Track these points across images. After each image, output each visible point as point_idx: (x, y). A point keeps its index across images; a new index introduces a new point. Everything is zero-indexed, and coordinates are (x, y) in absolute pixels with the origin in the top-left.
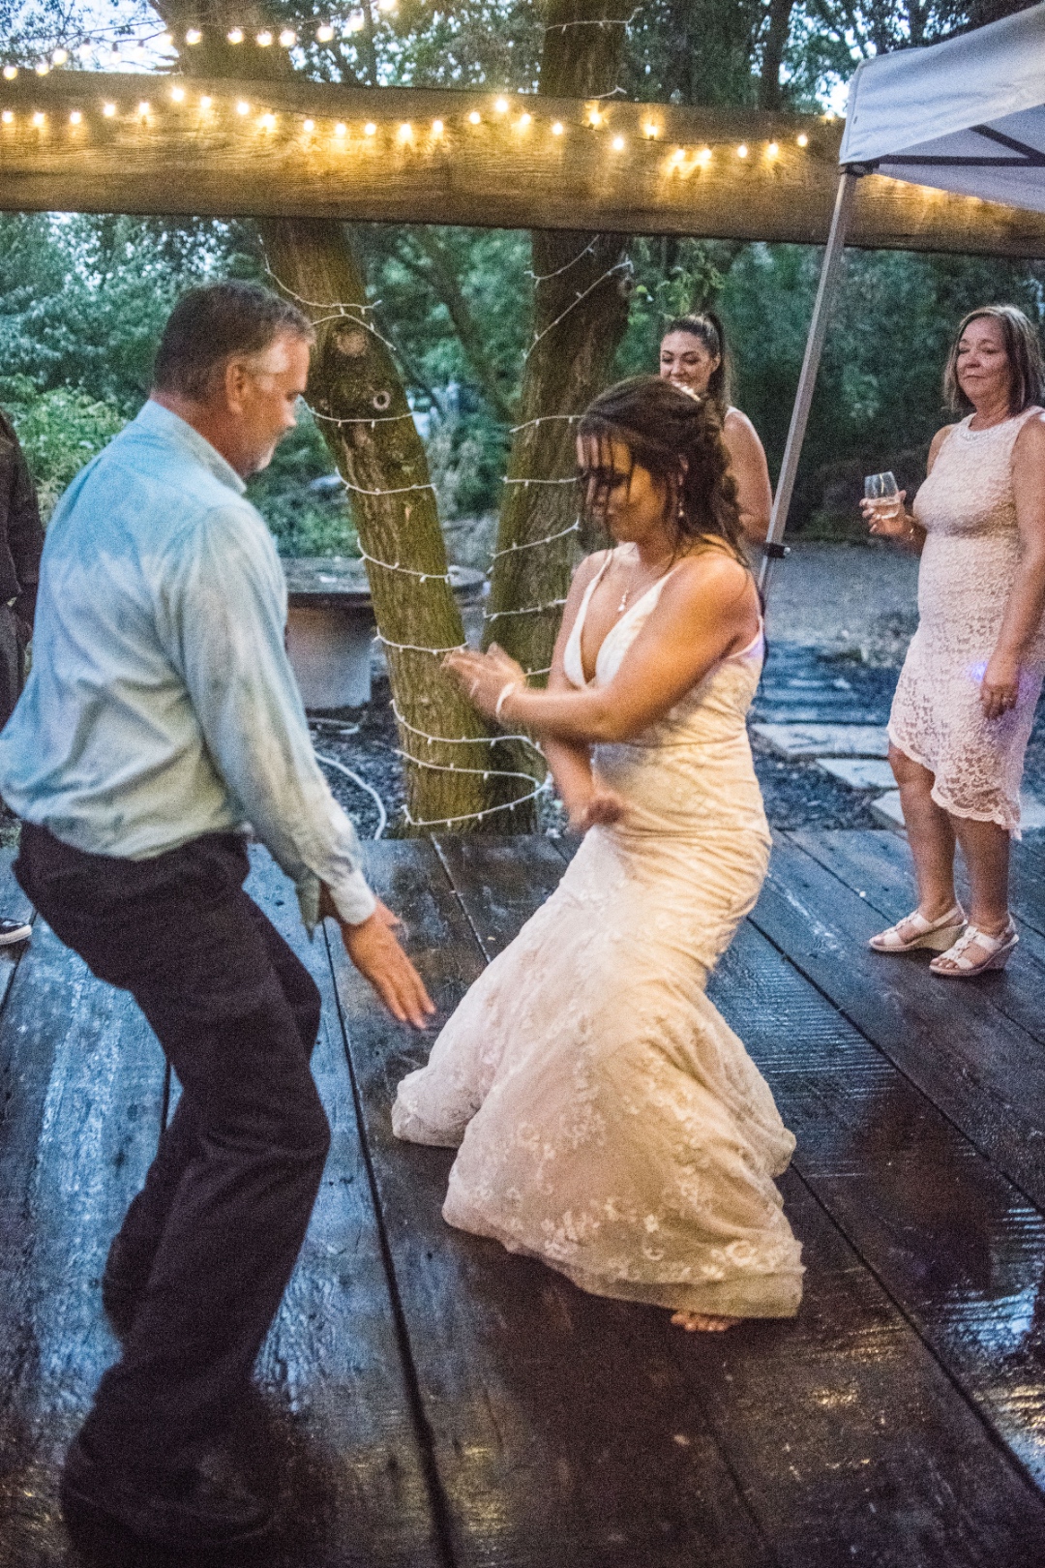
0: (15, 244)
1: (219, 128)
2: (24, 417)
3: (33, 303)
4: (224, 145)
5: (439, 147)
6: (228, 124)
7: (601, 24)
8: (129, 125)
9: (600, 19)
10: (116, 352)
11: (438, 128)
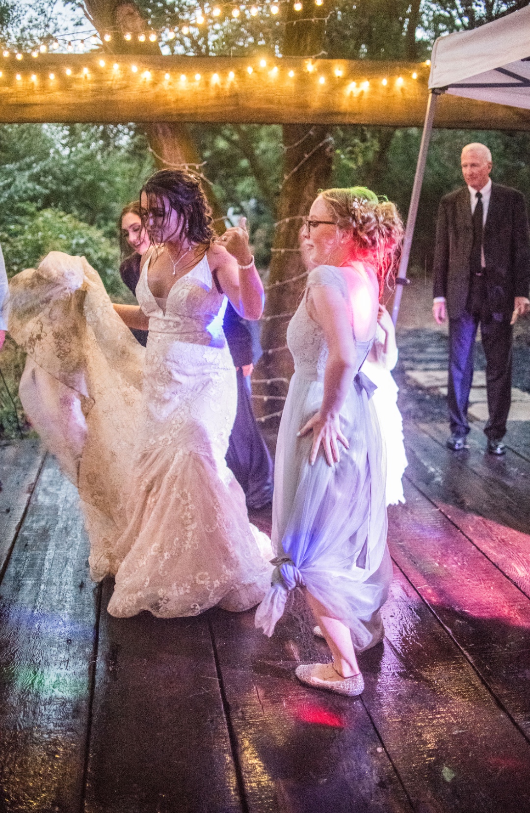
0: (24, 135)
1: (123, 79)
2: (30, 223)
3: (34, 165)
4: (125, 87)
5: (232, 84)
6: (127, 76)
7: (313, 20)
8: (78, 79)
9: (312, 18)
10: (77, 189)
11: (232, 75)
